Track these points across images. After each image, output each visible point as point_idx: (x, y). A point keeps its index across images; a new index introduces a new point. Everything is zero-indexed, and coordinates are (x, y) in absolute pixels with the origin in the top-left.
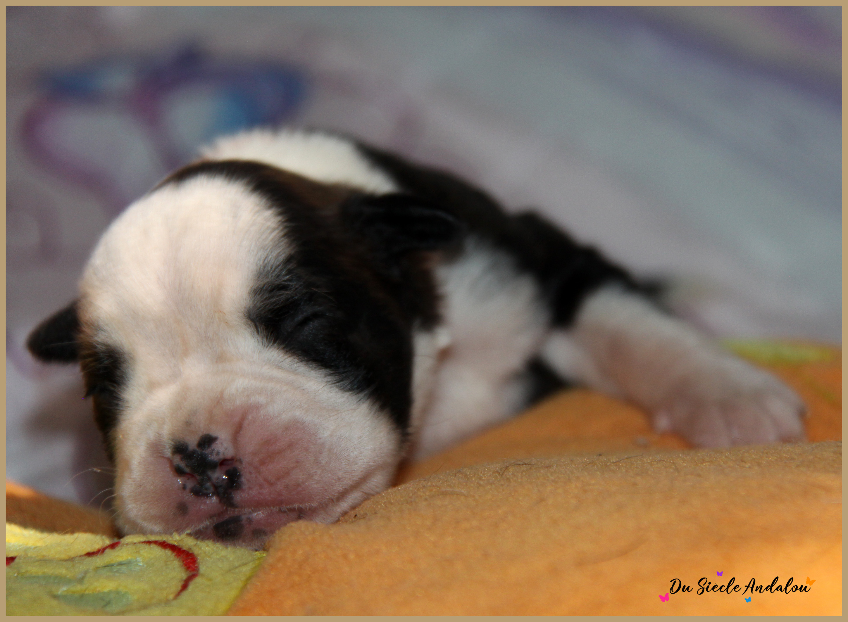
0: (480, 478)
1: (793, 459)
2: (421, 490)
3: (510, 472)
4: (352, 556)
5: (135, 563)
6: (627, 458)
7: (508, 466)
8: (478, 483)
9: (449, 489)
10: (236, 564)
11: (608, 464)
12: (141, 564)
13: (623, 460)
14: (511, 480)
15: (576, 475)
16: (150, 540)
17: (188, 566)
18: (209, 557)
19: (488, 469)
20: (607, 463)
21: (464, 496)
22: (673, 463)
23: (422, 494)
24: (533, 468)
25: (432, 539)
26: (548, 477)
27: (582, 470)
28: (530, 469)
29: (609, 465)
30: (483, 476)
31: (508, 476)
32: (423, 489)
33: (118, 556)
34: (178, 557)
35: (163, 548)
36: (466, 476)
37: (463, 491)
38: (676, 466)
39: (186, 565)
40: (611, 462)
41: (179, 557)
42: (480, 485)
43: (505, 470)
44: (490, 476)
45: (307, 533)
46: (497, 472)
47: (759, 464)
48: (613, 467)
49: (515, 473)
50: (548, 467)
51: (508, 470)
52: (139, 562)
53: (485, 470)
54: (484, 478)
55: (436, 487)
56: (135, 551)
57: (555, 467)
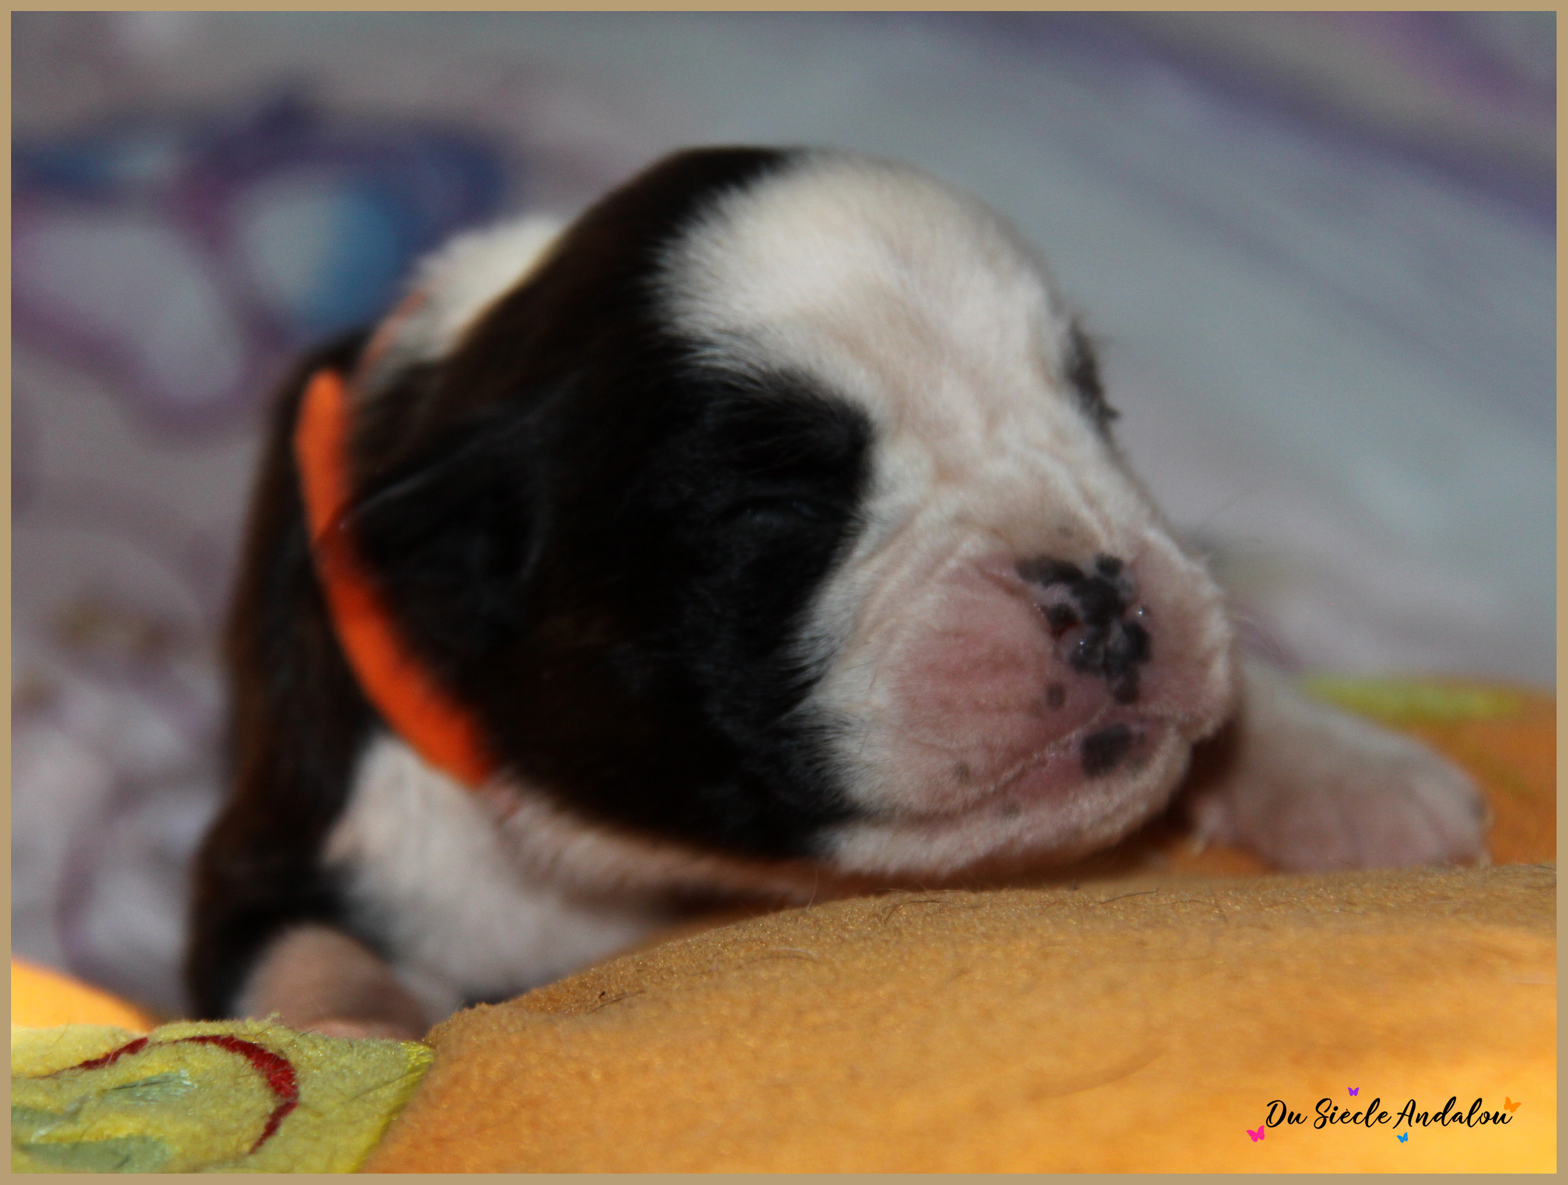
0: (844, 928)
1: (1446, 898)
2: (729, 947)
3: (901, 915)
4: (596, 1076)
5: (176, 1081)
6: (1127, 896)
7: (897, 903)
8: (839, 937)
9: (784, 948)
10: (371, 1082)
11: (1091, 905)
12: (188, 1083)
13: (1120, 898)
14: (904, 931)
15: (1029, 925)
16: (205, 1035)
17: (278, 1085)
18: (318, 1068)
19: (859, 909)
20: (1090, 902)
21: (813, 960)
22: (1217, 906)
23: (732, 955)
24: (946, 908)
25: (751, 1043)
26: (975, 927)
27: (1040, 914)
28: (941, 910)
29: (1093, 907)
30: (849, 924)
31: (897, 925)
32: (733, 946)
33: (143, 1067)
34: (257, 1069)
35: (230, 1050)
36: (817, 921)
37: (810, 952)
38: (1221, 911)
39: (273, 1083)
40: (1095, 902)
41: (260, 1068)
42: (844, 940)
43: (891, 913)
44: (864, 922)
45: (511, 1029)
46: (876, 915)
47: (1382, 908)
48: (1100, 911)
49: (911, 919)
50: (974, 907)
51: (898, 913)
52: (185, 1078)
53: (852, 912)
54: (851, 927)
55: (759, 943)
56: (177, 1057)
57: (988, 908)
